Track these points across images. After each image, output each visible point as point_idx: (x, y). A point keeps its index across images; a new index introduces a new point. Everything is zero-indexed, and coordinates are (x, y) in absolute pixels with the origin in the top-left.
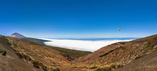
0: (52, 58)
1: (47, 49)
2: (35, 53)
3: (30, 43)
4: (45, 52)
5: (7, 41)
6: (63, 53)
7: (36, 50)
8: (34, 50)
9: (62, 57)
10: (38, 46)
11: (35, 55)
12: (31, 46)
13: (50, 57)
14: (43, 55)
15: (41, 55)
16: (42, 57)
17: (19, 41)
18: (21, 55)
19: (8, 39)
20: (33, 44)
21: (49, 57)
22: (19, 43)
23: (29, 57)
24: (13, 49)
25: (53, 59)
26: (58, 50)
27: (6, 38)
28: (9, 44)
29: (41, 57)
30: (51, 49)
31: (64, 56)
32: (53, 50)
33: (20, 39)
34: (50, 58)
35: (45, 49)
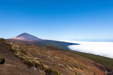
0: (79, 69)
1: (72, 56)
2: (53, 62)
3: (48, 48)
4: (69, 61)
5: (8, 46)
6: (98, 64)
7: (56, 57)
8: (53, 57)
9: (97, 69)
10: (59, 51)
11: (54, 64)
12: (48, 52)
13: (76, 67)
14: (66, 64)
15: (63, 64)
16: (63, 67)
17: (30, 46)
18: (30, 64)
19: (11, 43)
20: (52, 50)
21: (74, 68)
22: (31, 49)
23: (42, 66)
24: (19, 58)
25: (82, 71)
26: (89, 58)
27: (7, 43)
28: (13, 51)
29: (61, 66)
30: (78, 56)
31: (101, 68)
32: (83, 58)
33: (32, 43)
34: (76, 69)
35: (70, 56)
